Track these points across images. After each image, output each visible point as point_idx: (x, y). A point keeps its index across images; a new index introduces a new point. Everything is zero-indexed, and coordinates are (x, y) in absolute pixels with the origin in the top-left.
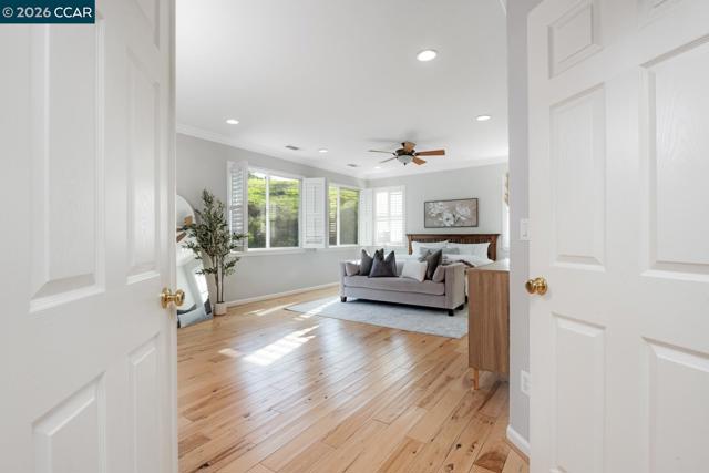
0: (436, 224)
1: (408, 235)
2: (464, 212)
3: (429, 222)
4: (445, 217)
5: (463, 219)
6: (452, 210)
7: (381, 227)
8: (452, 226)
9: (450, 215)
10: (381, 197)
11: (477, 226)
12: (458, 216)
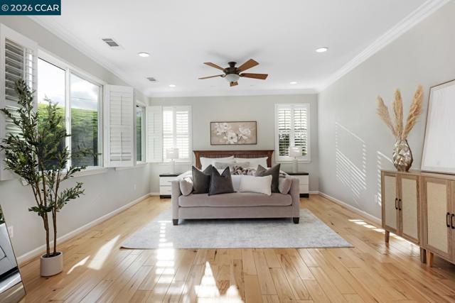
0: (221, 142)
1: (195, 152)
2: (246, 132)
3: (215, 140)
4: (229, 136)
5: (245, 138)
6: (236, 130)
7: (168, 144)
8: (235, 144)
9: (234, 134)
10: (168, 115)
11: (256, 144)
12: (241, 135)
